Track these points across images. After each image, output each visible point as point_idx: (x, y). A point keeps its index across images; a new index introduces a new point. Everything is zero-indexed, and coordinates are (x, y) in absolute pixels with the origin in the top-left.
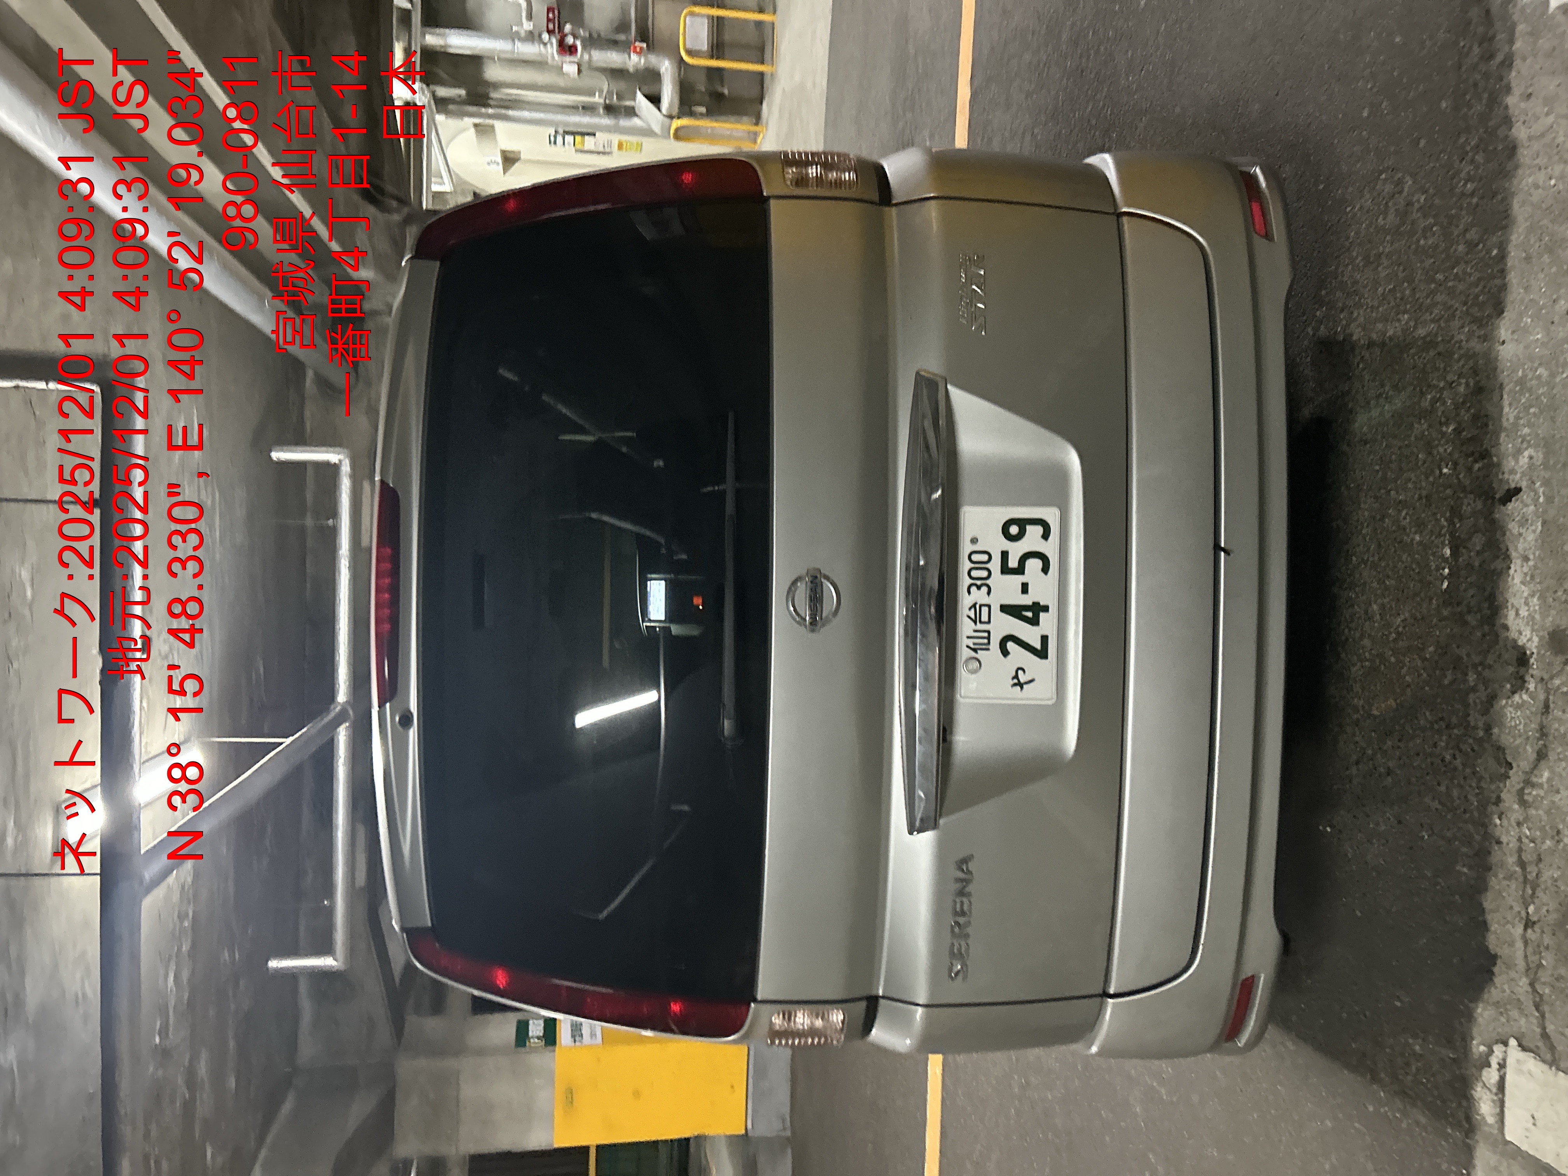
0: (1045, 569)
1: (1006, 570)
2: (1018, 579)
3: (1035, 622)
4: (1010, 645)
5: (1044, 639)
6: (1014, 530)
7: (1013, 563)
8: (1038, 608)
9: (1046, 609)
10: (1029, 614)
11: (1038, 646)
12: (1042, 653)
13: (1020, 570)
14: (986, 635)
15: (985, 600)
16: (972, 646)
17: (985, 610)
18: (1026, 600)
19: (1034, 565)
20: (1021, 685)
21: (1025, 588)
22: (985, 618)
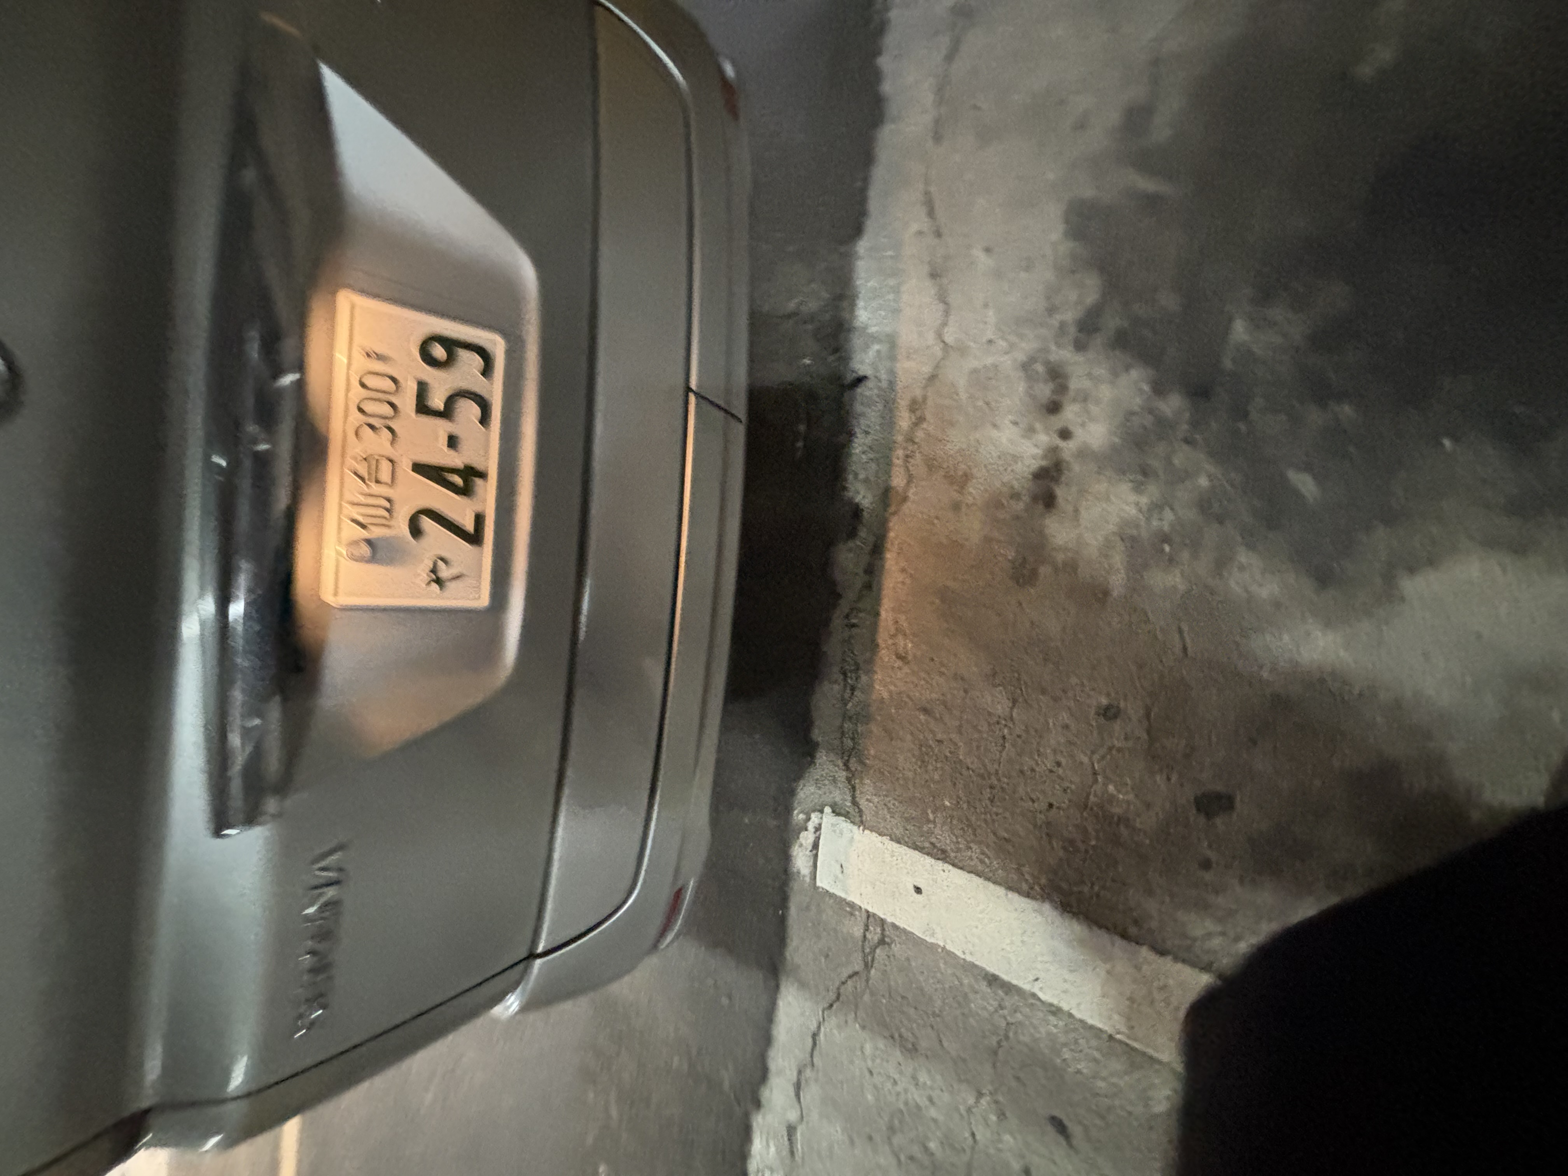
0: (485, 419)
1: (423, 408)
2: (442, 428)
3: (465, 491)
4: (427, 523)
5: (479, 519)
6: (439, 352)
7: (437, 402)
8: (471, 474)
9: (482, 475)
10: (458, 480)
11: (470, 527)
12: (475, 538)
13: (447, 413)
14: (387, 505)
15: (388, 450)
16: (361, 519)
17: (385, 466)
18: (455, 460)
19: (469, 410)
20: (439, 581)
21: (453, 442)
22: (385, 476)
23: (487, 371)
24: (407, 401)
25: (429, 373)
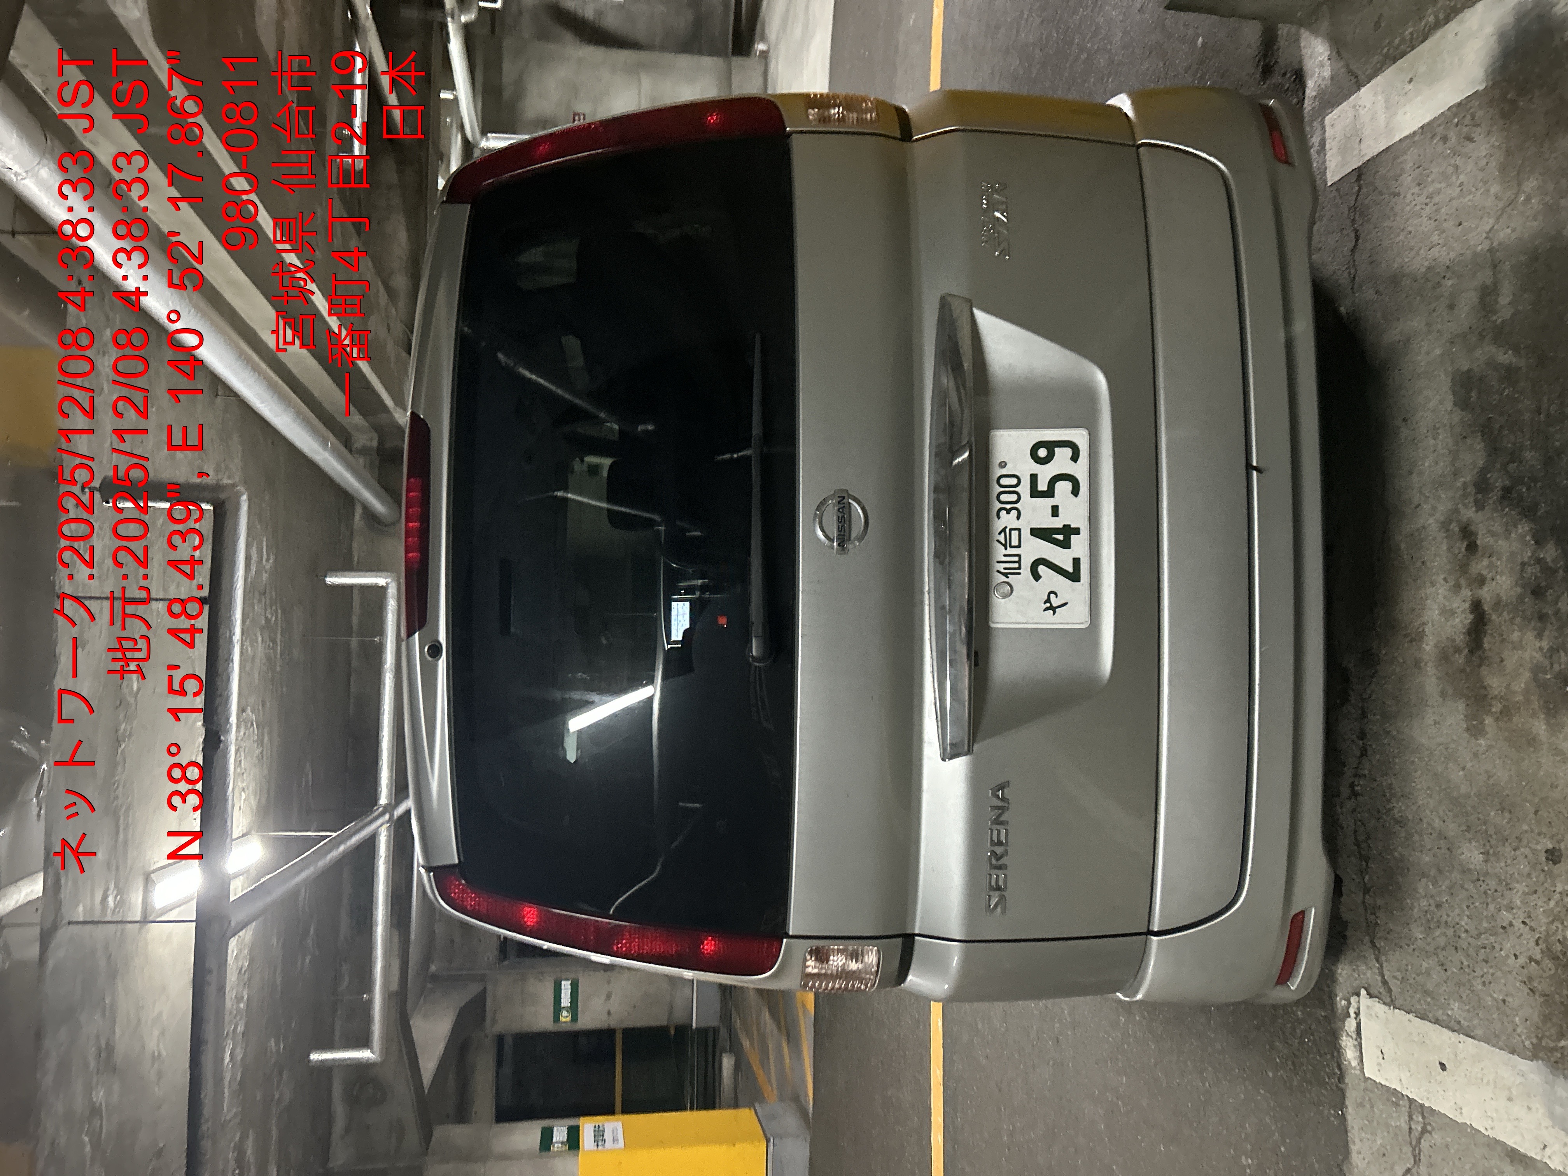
0: (1075, 492)
1: (1035, 493)
2: (1048, 502)
4: (1042, 569)
5: (1076, 562)
6: (1042, 453)
7: (1042, 486)
8: (1069, 531)
9: (1077, 531)
10: (1060, 537)
11: (1070, 569)
12: (1074, 576)
13: (1050, 493)
14: (1016, 559)
15: (1015, 524)
16: (1004, 571)
17: (1015, 534)
18: (1058, 523)
19: (1064, 487)
20: (1053, 609)
21: (1055, 511)
22: (1015, 542)
23: (1075, 458)
24: (1024, 489)
25: (1036, 468)
